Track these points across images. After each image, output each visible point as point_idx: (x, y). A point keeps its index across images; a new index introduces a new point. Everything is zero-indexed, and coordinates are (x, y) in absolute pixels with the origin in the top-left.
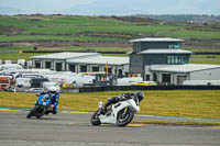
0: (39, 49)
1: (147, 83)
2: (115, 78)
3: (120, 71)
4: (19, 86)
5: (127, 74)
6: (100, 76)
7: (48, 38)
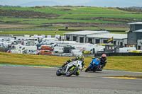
0: (69, 28)
1: (138, 51)
2: (118, 47)
3: (121, 43)
4: (56, 52)
5: (126, 45)
6: (108, 46)
7: (75, 21)
